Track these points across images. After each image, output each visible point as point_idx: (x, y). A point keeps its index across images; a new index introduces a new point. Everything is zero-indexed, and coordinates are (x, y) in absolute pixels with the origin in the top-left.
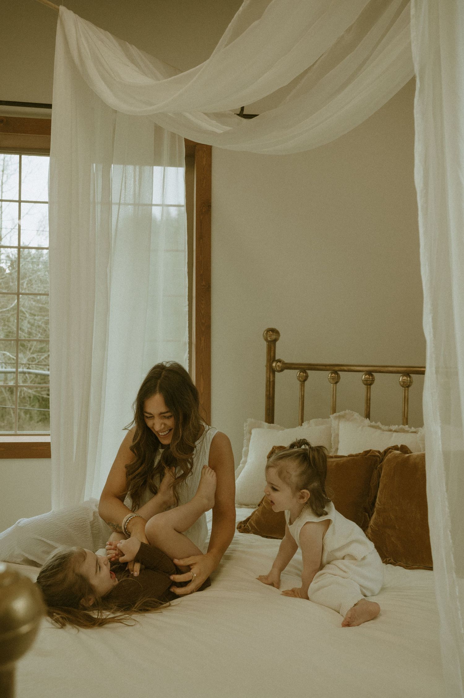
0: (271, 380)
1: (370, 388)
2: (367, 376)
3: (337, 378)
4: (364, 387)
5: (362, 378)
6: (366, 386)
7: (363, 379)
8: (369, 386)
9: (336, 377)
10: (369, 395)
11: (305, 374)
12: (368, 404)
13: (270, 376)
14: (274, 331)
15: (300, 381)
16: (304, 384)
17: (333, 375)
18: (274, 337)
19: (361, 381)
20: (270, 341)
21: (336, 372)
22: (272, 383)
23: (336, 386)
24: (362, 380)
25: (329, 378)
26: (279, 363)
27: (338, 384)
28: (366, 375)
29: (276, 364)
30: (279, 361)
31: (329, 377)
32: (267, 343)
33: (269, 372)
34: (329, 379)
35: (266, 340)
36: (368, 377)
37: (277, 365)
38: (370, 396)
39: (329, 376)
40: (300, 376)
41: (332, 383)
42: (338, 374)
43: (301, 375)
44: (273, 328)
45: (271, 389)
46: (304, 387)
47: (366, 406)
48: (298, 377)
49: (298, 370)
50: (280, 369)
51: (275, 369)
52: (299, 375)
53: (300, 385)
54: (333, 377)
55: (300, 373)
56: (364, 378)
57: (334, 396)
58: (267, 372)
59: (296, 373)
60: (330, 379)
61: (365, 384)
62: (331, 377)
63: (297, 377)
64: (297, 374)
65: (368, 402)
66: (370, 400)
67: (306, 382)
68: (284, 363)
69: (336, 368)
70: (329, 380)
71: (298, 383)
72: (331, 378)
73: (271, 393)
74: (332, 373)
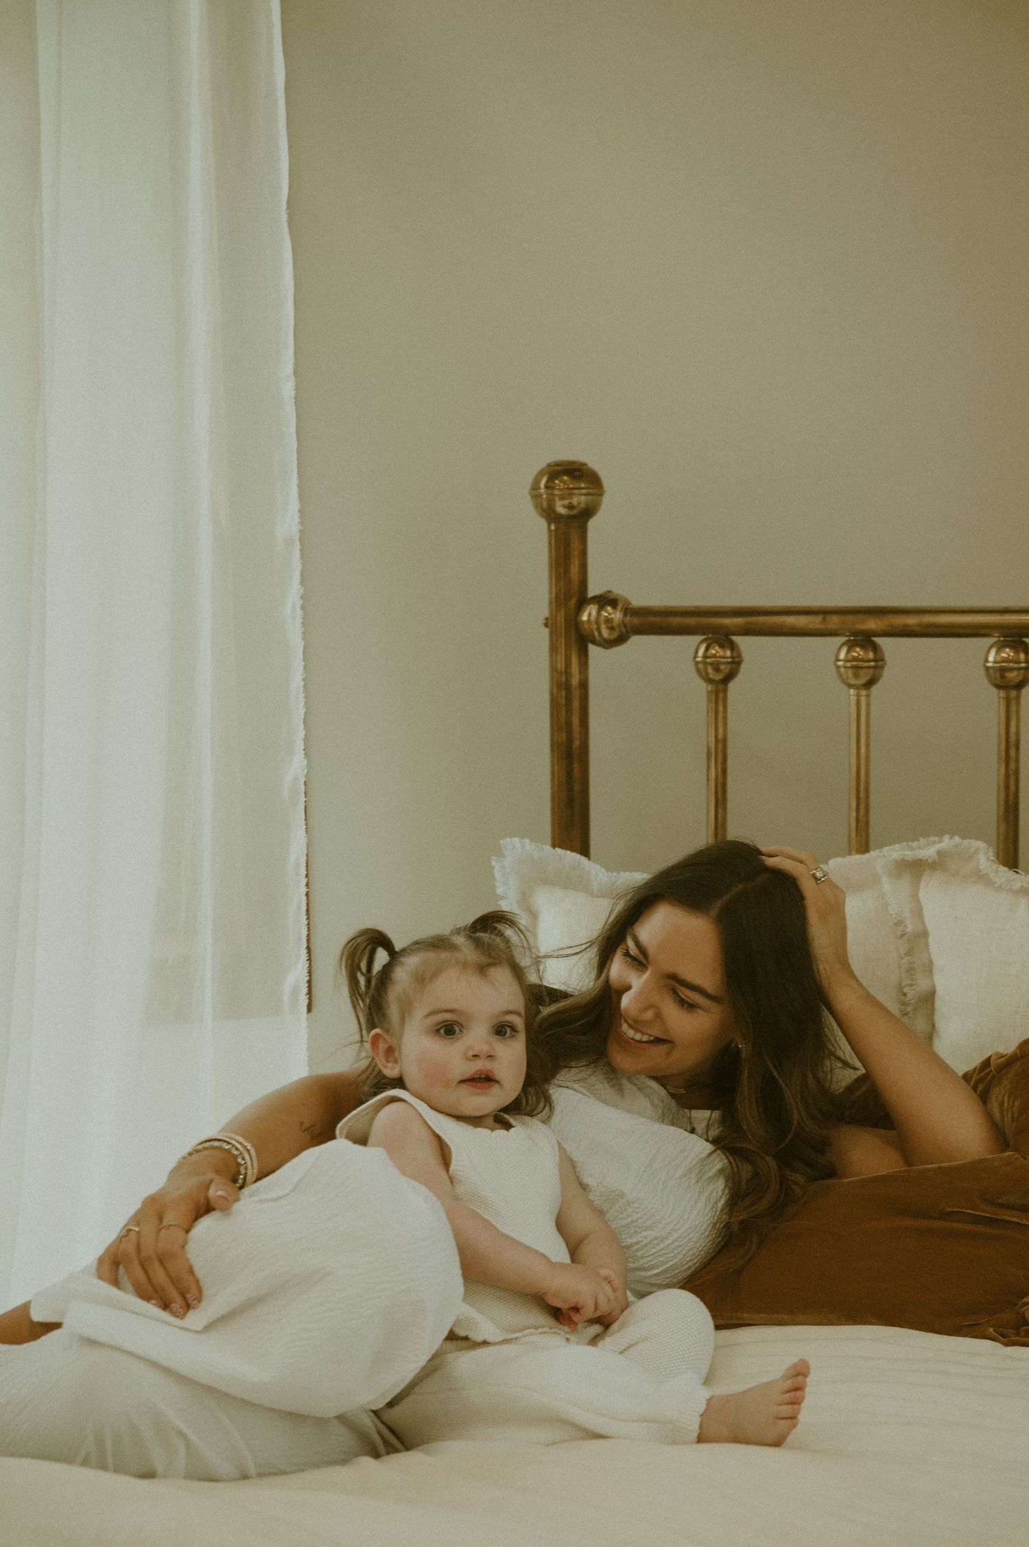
0: (575, 681)
1: (1018, 698)
2: (1007, 653)
3: (872, 664)
4: (993, 698)
5: (987, 661)
6: (1002, 694)
7: (989, 665)
8: (1013, 693)
9: (869, 661)
10: (1013, 729)
11: (728, 653)
12: (1012, 765)
13: (568, 664)
14: (576, 473)
15: (710, 681)
16: (725, 691)
17: (858, 652)
18: (580, 500)
19: (983, 672)
20: (561, 516)
21: (865, 640)
22: (576, 694)
23: (868, 696)
24: (987, 669)
25: (840, 663)
26: (609, 608)
27: (874, 689)
28: (1001, 647)
29: (599, 613)
30: (606, 600)
31: (838, 660)
32: (553, 527)
33: (562, 649)
34: (842, 670)
35: (549, 513)
36: (1012, 654)
37: (602, 619)
38: (1018, 734)
39: (842, 656)
40: (708, 660)
41: (850, 686)
42: (875, 648)
43: (714, 656)
44: (573, 463)
45: (576, 721)
46: (725, 706)
47: (1003, 771)
48: (701, 666)
49: (699, 638)
50: (615, 635)
51: (596, 634)
52: (705, 657)
53: (709, 701)
54: (855, 659)
55: (707, 649)
56: (995, 662)
57: (862, 737)
58: (553, 649)
59: (688, 647)
60: (846, 667)
61: (998, 686)
62: (849, 661)
63: (697, 663)
64: (697, 652)
65: (1013, 754)
66: (1018, 749)
67: (732, 685)
68: (629, 611)
69: (871, 624)
70: (838, 672)
71: (700, 689)
72: (849, 664)
73: (576, 734)
74: (851, 645)
